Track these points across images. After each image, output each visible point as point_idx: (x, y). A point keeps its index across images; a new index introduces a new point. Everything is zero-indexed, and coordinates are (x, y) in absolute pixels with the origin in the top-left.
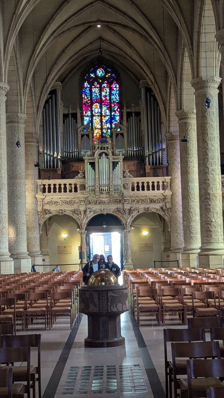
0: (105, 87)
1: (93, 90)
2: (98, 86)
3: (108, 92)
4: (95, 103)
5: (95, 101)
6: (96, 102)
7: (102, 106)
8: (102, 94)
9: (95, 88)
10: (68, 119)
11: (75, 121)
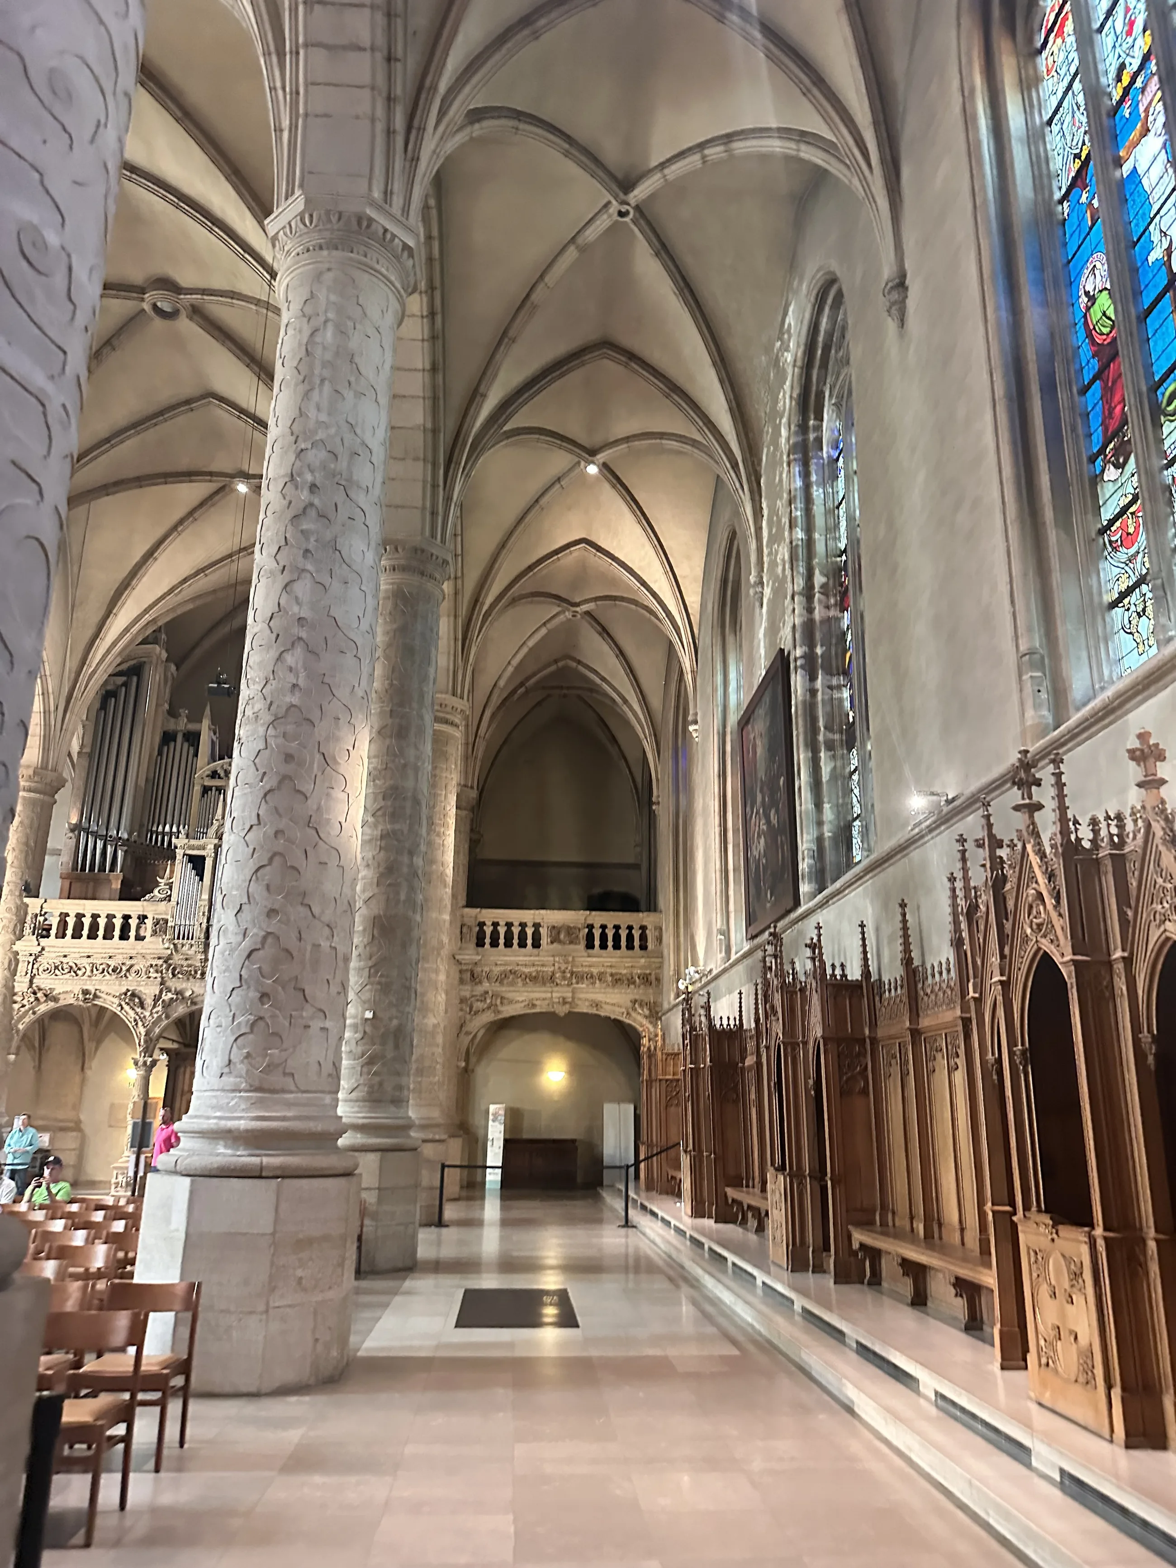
10: (172, 745)
11: (192, 749)
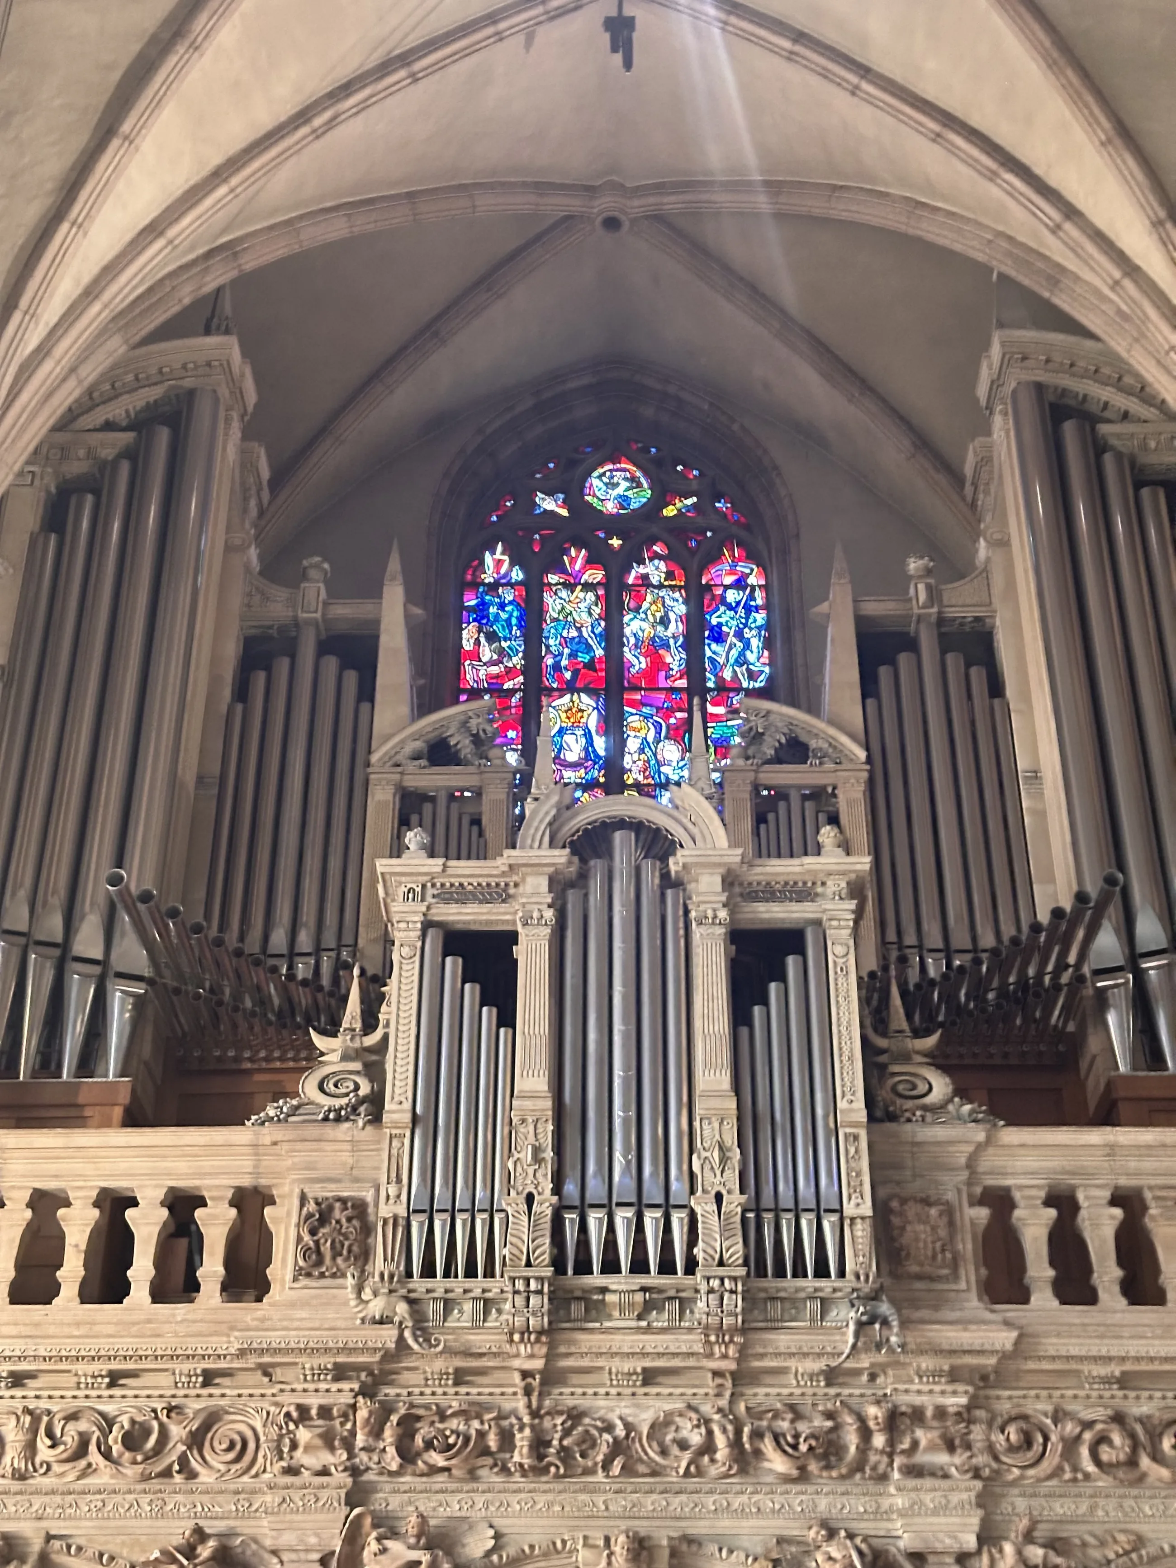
0: (649, 585)
1: (553, 604)
2: (595, 575)
3: (672, 616)
4: (562, 692)
5: (568, 675)
6: (570, 688)
7: (621, 716)
8: (627, 631)
9: (570, 587)
10: (283, 665)
11: (351, 678)
